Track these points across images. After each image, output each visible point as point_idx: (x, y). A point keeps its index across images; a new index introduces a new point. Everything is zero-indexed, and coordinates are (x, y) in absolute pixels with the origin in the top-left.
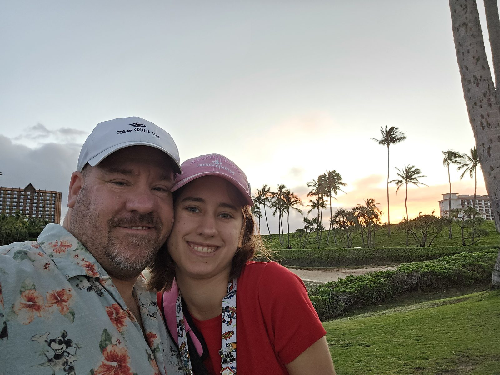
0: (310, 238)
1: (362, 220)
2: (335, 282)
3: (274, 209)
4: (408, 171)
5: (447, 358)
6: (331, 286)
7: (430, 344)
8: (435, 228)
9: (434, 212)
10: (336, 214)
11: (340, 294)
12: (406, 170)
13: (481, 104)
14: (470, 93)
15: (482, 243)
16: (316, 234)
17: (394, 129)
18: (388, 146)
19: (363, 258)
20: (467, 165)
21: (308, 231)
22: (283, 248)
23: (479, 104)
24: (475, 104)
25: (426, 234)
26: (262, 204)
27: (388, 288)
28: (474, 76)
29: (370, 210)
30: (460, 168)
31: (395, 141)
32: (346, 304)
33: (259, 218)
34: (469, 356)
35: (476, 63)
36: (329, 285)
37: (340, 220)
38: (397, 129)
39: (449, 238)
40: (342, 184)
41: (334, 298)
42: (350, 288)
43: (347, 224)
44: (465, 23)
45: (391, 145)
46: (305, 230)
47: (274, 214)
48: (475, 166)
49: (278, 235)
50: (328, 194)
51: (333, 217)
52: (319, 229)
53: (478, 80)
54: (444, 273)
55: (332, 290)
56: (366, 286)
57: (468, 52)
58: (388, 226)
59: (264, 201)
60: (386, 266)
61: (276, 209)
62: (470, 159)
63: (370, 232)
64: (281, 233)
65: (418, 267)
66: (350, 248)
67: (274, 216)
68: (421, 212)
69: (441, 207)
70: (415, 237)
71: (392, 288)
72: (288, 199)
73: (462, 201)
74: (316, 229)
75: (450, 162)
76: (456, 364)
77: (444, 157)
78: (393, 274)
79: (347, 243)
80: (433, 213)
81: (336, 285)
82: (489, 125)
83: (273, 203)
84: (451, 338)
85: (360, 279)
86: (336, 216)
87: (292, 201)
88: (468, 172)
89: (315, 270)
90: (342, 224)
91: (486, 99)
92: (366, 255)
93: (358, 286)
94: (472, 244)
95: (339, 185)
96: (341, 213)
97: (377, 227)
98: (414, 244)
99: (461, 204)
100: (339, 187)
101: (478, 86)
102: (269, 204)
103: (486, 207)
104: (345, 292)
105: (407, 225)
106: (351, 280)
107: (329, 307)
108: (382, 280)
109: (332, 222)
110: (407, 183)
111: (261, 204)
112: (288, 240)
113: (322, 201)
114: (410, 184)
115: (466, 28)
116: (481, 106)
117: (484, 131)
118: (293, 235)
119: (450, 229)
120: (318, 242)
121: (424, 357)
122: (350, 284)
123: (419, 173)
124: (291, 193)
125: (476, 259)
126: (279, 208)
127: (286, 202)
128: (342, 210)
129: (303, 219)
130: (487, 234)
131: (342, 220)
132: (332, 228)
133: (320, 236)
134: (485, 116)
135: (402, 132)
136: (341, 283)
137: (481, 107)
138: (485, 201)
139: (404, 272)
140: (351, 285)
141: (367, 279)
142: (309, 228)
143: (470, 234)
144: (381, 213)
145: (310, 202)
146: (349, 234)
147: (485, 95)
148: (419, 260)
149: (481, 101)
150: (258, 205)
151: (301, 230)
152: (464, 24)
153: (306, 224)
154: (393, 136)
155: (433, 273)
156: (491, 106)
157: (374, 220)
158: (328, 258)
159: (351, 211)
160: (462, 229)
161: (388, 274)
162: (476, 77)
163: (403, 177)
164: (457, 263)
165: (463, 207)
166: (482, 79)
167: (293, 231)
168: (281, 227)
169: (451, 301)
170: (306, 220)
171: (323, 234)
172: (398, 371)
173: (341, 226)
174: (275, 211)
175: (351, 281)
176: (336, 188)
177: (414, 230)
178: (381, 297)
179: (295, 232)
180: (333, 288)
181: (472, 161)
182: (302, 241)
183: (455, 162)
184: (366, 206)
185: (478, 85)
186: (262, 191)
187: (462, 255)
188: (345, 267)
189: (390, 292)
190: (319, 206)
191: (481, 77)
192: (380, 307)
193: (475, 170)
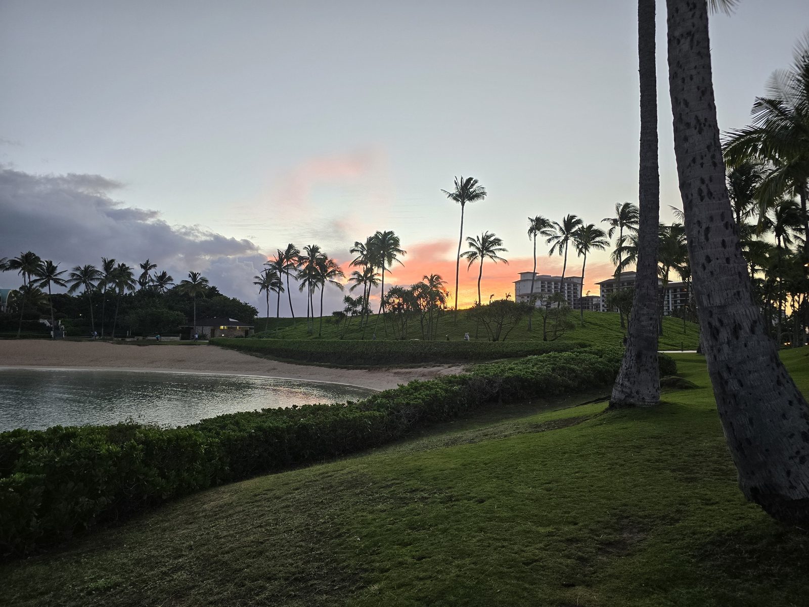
0: (351, 324)
1: (422, 302)
2: (394, 390)
3: (301, 281)
4: (485, 239)
5: (601, 522)
6: (390, 397)
7: (569, 497)
8: (513, 317)
9: (509, 296)
10: (390, 292)
11: (403, 407)
12: (483, 239)
13: (701, 161)
14: (688, 143)
15: (566, 338)
16: (359, 319)
17: (472, 182)
18: (463, 204)
19: (421, 353)
20: (557, 237)
21: (349, 314)
22: (311, 337)
23: (699, 161)
24: (694, 161)
25: (501, 325)
26: (284, 272)
27: (462, 399)
28: (697, 117)
29: (434, 289)
30: (549, 241)
31: (473, 197)
32: (409, 421)
33: (279, 293)
34: (629, 517)
35: (701, 98)
36: (387, 395)
37: (394, 301)
38: (476, 182)
39: (528, 330)
40: (399, 251)
41: (394, 413)
42: (415, 398)
43: (403, 307)
44: (690, 32)
45: (467, 203)
46: (345, 313)
47: (301, 289)
48: (566, 239)
49: (306, 318)
50: (381, 265)
51: (385, 296)
52: (365, 312)
53: (700, 124)
54: (532, 378)
55: (392, 402)
56: (435, 396)
57: (691, 79)
58: (455, 312)
59: (288, 269)
60: (451, 365)
61: (305, 281)
62: (562, 230)
63: (431, 319)
64: (310, 316)
65: (500, 370)
66: (405, 339)
67: (301, 292)
68: (493, 295)
69: (516, 290)
70: (487, 327)
71: (467, 398)
72: (324, 268)
73: (542, 283)
74: (360, 313)
75: (537, 232)
76: (617, 530)
77: (529, 225)
78: (470, 379)
79: (401, 332)
80: (507, 297)
81: (397, 394)
82: (710, 194)
83: (301, 272)
84: (592, 486)
85: (428, 386)
86: (390, 296)
87: (329, 270)
88: (558, 247)
89: (357, 369)
90: (396, 306)
91: (710, 155)
92: (426, 350)
93: (426, 396)
94: (554, 340)
95: (395, 253)
96: (396, 291)
97: (442, 313)
98: (486, 337)
99: (540, 286)
100: (395, 255)
101: (700, 134)
102: (295, 273)
103: (568, 292)
104: (408, 404)
105: (478, 311)
106: (415, 387)
107: (386, 427)
108: (456, 388)
109: (384, 303)
110: (482, 257)
111: (282, 273)
112: (319, 325)
113: (371, 274)
114: (487, 259)
115: (692, 40)
116: (702, 165)
117: (701, 203)
118: (328, 320)
119: (529, 319)
120: (362, 331)
121: (570, 520)
122: (415, 392)
123: (499, 245)
124: (329, 259)
125: (568, 361)
126: (309, 281)
127: (320, 272)
128: (397, 287)
129: (343, 298)
130: (571, 327)
131: (397, 301)
132: (382, 312)
133: (365, 322)
134: (707, 181)
135: (482, 187)
136: (402, 391)
137: (702, 167)
138: (568, 285)
139: (483, 376)
140: (416, 394)
141: (436, 386)
142: (350, 310)
143: (553, 326)
144: (447, 295)
145: (355, 274)
146: (404, 320)
147: (709, 147)
148: (491, 358)
149: (702, 158)
150: (278, 273)
151: (339, 312)
152: (689, 34)
153: (347, 304)
154: (471, 190)
155: (518, 378)
156: (715, 167)
157: (438, 303)
158: (376, 353)
159: (410, 289)
160: (545, 320)
161: (463, 379)
162: (699, 118)
163: (478, 249)
164: (546, 365)
165: (542, 290)
166: (707, 124)
167: (328, 313)
168: (310, 307)
169: (557, 422)
170: (348, 299)
171: (370, 319)
172: (543, 547)
173: (394, 309)
174: (304, 284)
175: (416, 389)
176: (391, 258)
177: (487, 320)
178: (454, 410)
179: (331, 315)
180: (393, 400)
181: (564, 234)
182: (340, 329)
183: (543, 233)
184: (429, 285)
185: (700, 132)
186: (286, 253)
187: (551, 355)
188: (396, 365)
189: (464, 404)
190: (367, 281)
191: (706, 119)
192: (452, 424)
193: (565, 245)
